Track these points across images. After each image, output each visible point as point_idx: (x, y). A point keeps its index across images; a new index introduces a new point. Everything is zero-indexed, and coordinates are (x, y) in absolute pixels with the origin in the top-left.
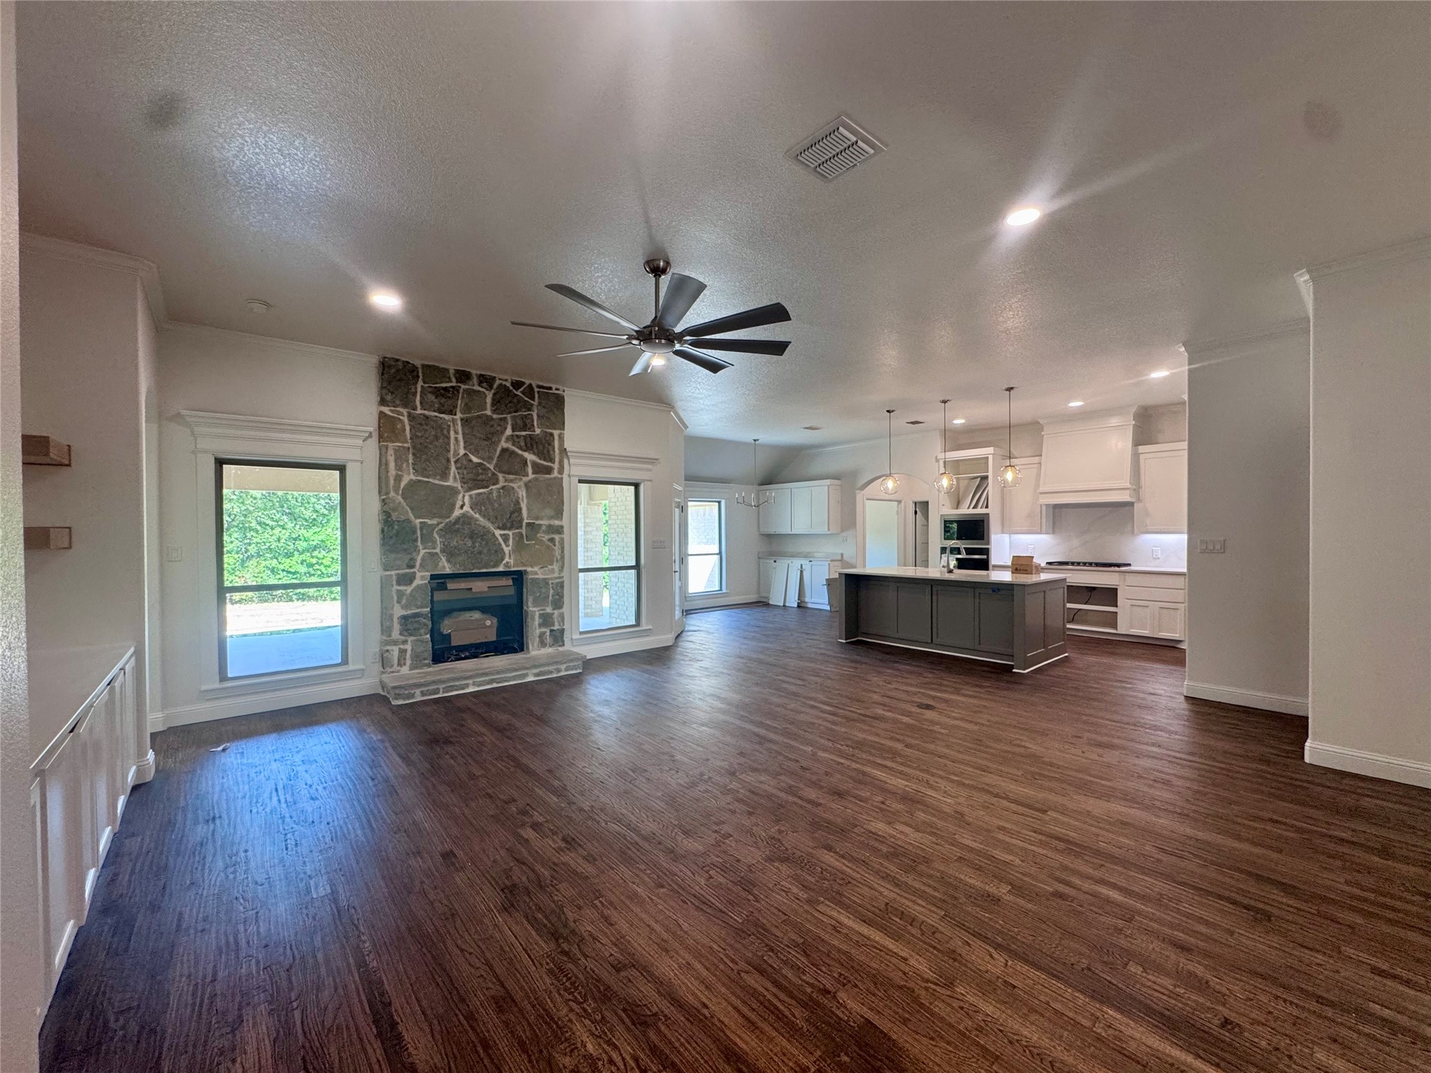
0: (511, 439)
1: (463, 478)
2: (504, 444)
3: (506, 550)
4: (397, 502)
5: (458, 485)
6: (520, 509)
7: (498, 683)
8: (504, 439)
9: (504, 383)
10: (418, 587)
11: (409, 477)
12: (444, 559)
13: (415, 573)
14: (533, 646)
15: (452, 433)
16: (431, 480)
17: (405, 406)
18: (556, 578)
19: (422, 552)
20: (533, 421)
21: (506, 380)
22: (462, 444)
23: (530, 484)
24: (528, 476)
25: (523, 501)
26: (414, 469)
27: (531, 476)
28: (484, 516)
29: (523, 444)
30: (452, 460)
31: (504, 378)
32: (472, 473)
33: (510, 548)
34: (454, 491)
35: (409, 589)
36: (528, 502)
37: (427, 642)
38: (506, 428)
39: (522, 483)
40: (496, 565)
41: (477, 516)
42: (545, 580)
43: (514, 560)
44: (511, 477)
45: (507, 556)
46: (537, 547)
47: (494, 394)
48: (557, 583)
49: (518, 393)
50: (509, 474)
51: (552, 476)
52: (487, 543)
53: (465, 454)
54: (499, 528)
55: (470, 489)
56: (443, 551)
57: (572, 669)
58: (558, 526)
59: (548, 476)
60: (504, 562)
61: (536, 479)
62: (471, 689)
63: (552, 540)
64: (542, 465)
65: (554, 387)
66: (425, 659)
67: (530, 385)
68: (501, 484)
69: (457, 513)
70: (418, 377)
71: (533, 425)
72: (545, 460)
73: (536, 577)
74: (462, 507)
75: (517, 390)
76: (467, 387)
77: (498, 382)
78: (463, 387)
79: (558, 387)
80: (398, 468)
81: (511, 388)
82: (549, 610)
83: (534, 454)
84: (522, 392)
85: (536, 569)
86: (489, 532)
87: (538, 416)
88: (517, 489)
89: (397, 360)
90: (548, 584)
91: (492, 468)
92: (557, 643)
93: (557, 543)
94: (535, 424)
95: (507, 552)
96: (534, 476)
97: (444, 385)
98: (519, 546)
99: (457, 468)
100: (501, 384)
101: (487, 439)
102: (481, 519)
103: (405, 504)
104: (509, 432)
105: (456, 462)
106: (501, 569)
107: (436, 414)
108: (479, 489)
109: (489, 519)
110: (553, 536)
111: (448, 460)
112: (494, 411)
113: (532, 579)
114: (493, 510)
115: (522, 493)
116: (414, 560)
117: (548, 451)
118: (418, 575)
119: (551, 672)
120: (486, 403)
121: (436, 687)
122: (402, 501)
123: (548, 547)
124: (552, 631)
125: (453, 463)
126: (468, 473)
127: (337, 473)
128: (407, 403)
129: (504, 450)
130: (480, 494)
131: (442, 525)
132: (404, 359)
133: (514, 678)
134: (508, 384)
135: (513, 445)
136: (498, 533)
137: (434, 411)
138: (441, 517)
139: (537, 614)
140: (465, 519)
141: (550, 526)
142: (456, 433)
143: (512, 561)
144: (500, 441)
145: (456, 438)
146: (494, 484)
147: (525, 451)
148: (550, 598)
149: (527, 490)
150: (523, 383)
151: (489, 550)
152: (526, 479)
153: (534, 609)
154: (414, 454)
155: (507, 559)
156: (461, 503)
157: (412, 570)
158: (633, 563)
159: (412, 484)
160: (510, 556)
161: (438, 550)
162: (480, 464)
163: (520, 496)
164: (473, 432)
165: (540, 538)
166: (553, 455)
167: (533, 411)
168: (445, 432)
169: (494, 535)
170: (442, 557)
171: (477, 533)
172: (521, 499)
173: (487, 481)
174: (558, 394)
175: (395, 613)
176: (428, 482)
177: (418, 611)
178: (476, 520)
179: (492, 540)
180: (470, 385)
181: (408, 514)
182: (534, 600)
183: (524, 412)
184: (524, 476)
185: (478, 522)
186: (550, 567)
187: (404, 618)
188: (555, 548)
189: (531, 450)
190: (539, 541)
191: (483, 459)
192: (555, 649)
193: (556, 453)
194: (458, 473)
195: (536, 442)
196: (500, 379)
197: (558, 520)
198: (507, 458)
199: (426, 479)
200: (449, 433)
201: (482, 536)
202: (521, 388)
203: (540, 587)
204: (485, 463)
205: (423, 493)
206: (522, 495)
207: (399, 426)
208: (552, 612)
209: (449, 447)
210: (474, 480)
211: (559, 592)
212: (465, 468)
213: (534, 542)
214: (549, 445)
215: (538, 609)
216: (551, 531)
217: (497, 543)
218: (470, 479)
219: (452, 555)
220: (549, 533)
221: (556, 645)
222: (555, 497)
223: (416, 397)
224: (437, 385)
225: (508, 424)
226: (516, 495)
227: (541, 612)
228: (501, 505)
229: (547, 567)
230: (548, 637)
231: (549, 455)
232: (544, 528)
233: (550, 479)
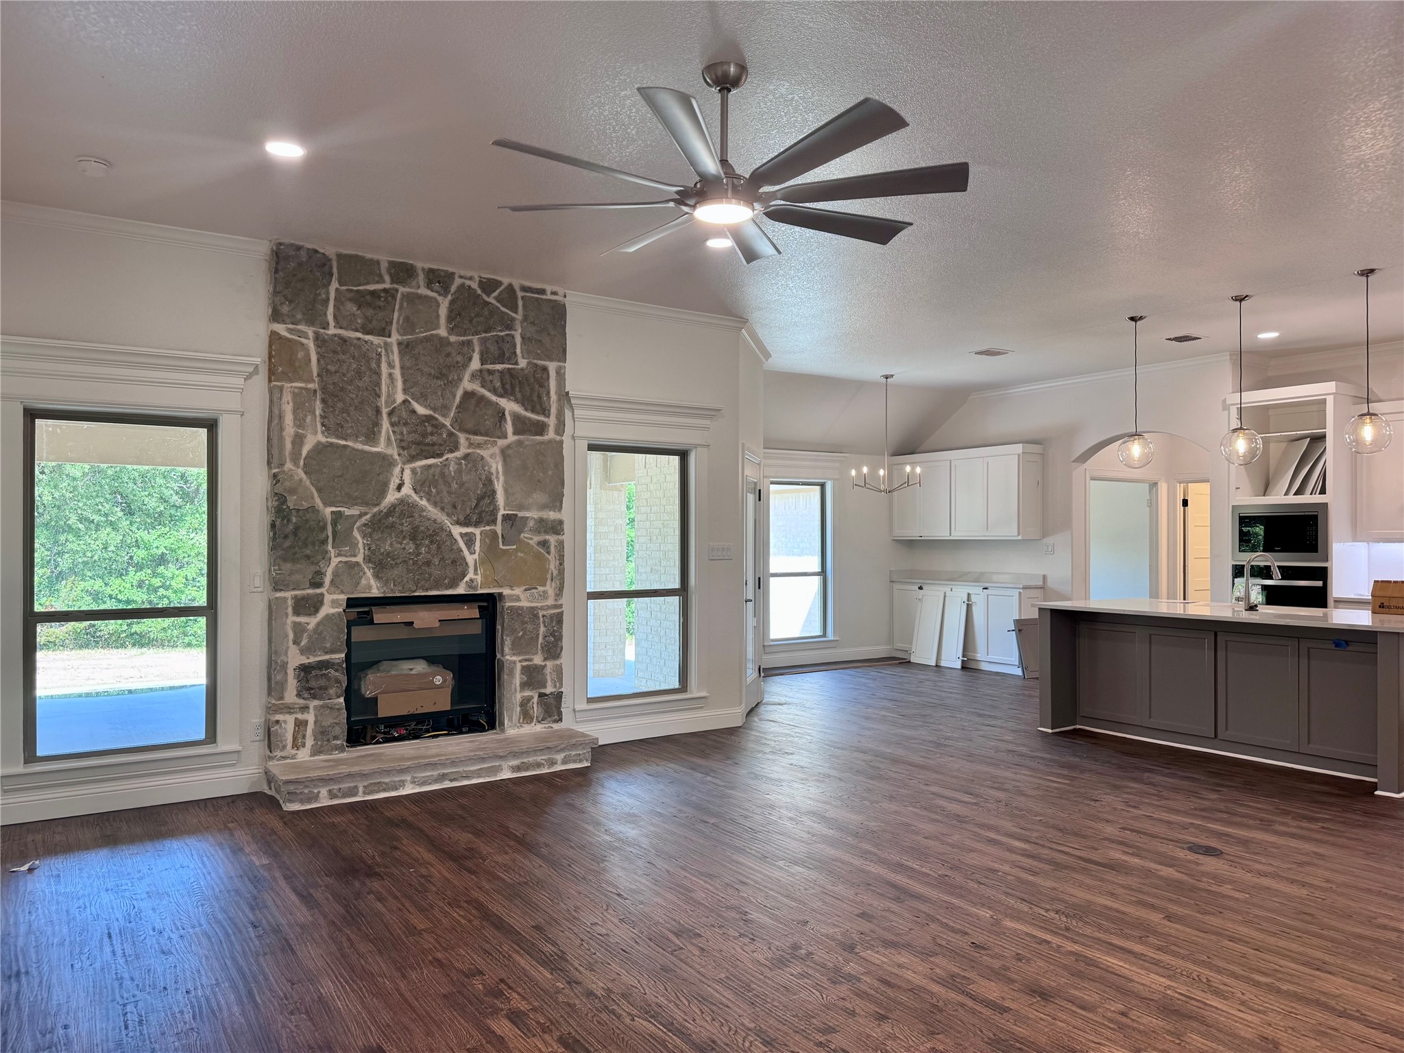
0: (479, 375)
1: (401, 440)
2: (467, 384)
3: (470, 559)
4: (296, 478)
5: (393, 452)
6: (494, 492)
7: (451, 780)
8: (467, 377)
9: (468, 282)
10: (328, 617)
11: (315, 437)
12: (369, 573)
13: (322, 595)
14: (510, 719)
15: (384, 366)
16: (350, 443)
17: (311, 322)
18: (549, 607)
19: (335, 561)
20: (514, 346)
21: (471, 278)
22: (399, 384)
23: (510, 452)
24: (506, 438)
25: (497, 478)
26: (323, 425)
27: (511, 438)
28: (435, 504)
29: (498, 384)
30: (385, 411)
31: (469, 275)
32: (415, 432)
33: (476, 556)
34: (385, 462)
35: (312, 621)
36: (506, 482)
37: (339, 710)
38: (470, 359)
39: (496, 450)
40: (454, 583)
41: (424, 502)
42: (532, 609)
43: (485, 577)
44: (479, 439)
45: (471, 570)
46: (520, 554)
47: (452, 302)
48: (552, 616)
49: (491, 300)
50: (475, 433)
51: (546, 438)
52: (439, 548)
53: (405, 401)
54: (458, 523)
55: (413, 458)
56: (368, 559)
57: (575, 761)
58: (554, 521)
59: (538, 438)
60: (467, 579)
61: (519, 443)
62: (409, 790)
63: (544, 544)
64: (529, 419)
65: (549, 288)
66: (336, 738)
67: (510, 285)
68: (463, 450)
69: (391, 497)
70: (331, 275)
71: (515, 353)
72: (533, 411)
73: (518, 604)
74: (399, 488)
75: (488, 296)
76: (407, 290)
77: (458, 282)
78: (402, 289)
79: (555, 289)
80: (299, 422)
81: (479, 292)
82: (538, 660)
83: (516, 401)
84: (496, 298)
85: (518, 591)
86: (442, 529)
87: (523, 338)
88: (489, 459)
89: (299, 248)
90: (536, 616)
91: (448, 424)
92: (550, 716)
93: (552, 549)
94: (518, 351)
95: (471, 563)
96: (516, 438)
97: (372, 287)
98: (491, 552)
99: (392, 425)
100: (463, 285)
101: (441, 376)
102: (430, 508)
103: (308, 483)
104: (475, 364)
105: (390, 414)
106: (461, 590)
107: (359, 335)
108: (427, 458)
109: (443, 509)
110: (547, 537)
111: (378, 411)
112: (451, 331)
113: (511, 608)
114: (449, 493)
115: (496, 466)
116: (320, 574)
117: (539, 397)
118: (328, 598)
119: (539, 765)
120: (438, 316)
121: (352, 785)
122: (303, 476)
123: (539, 556)
124: (541, 695)
125: (385, 416)
126: (409, 433)
127: (203, 432)
128: (314, 316)
129: (468, 395)
130: (430, 466)
131: (368, 517)
132: (310, 246)
133: (479, 773)
134: (475, 285)
135: (483, 386)
136: (457, 531)
137: (356, 330)
138: (366, 504)
139: (519, 666)
140: (404, 508)
141: (541, 521)
142: (391, 365)
143: (479, 578)
144: (460, 380)
145: (390, 375)
146: (451, 451)
147: (501, 396)
148: (541, 640)
149: (505, 461)
150: (499, 283)
151: (442, 559)
152: (502, 443)
153: (514, 658)
154: (323, 401)
155: (470, 575)
156: (398, 481)
157: (318, 591)
158: (676, 584)
159: (319, 449)
160: (476, 570)
161: (359, 558)
162: (429, 419)
163: (493, 470)
164: (417, 365)
165: (526, 540)
166: (547, 404)
167: (516, 330)
168: (374, 365)
169: (450, 534)
170: (366, 570)
171: (422, 532)
172: (495, 475)
173: (441, 445)
174: (556, 301)
175: (289, 660)
176: (345, 447)
177: (327, 657)
178: (422, 510)
179: (448, 543)
180: (413, 287)
181: (313, 498)
182: (513, 643)
183: (500, 331)
184: (499, 438)
185: (425, 514)
186: (541, 589)
187: (305, 669)
188: (549, 557)
189: (511, 395)
190: (523, 545)
191: (434, 409)
192: (547, 726)
193: (552, 399)
194: (394, 432)
195: (520, 382)
196: (461, 277)
197: (554, 511)
198: (472, 408)
199: (343, 442)
200: (379, 366)
201: (431, 536)
202: (495, 291)
203: (524, 623)
204: (436, 416)
205: (338, 464)
206: (497, 468)
207: (300, 355)
208: (543, 664)
209: (380, 389)
210: (418, 444)
211: (554, 631)
212: (405, 424)
213: (515, 547)
214: (541, 386)
215: (521, 658)
216: (543, 530)
217: (455, 547)
218: (413, 443)
219: (383, 568)
220: (539, 532)
221: (549, 719)
222: (550, 473)
223: (327, 307)
224: (361, 288)
225: (473, 351)
226: (486, 468)
227: (525, 664)
228: (462, 485)
229: (536, 588)
230: (535, 706)
231: (541, 404)
232: (531, 524)
233: (543, 443)
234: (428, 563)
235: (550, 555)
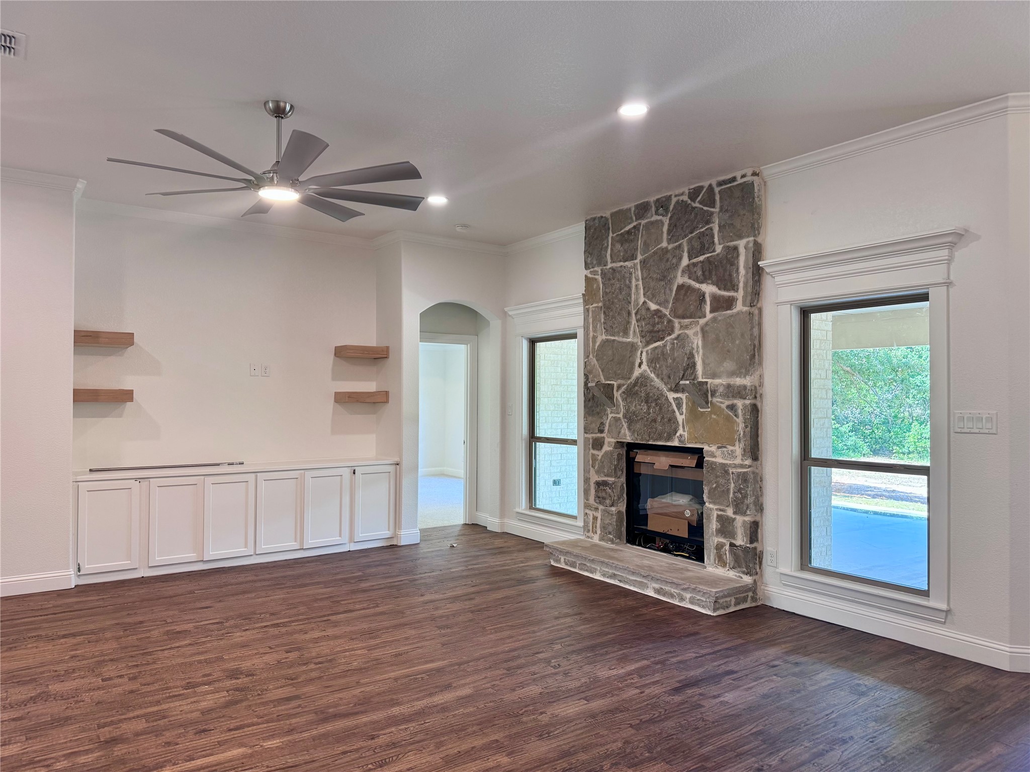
0: (689, 270)
1: (642, 331)
2: (681, 279)
3: (680, 418)
4: (592, 364)
5: (637, 340)
6: (694, 364)
8: (679, 274)
9: (681, 198)
10: (606, 453)
11: (602, 337)
12: (625, 425)
13: (604, 438)
14: (709, 558)
15: (634, 280)
16: (616, 338)
17: (599, 264)
18: (736, 466)
19: (610, 416)
20: (713, 237)
21: (682, 194)
22: (642, 291)
23: (707, 328)
24: (705, 317)
25: (698, 352)
26: (605, 328)
27: (709, 316)
28: (658, 376)
29: (700, 273)
30: (634, 312)
31: (680, 192)
32: (649, 323)
33: (683, 417)
34: (633, 347)
35: (600, 454)
36: (704, 354)
37: (612, 515)
38: (681, 258)
39: (698, 328)
40: (669, 438)
41: (652, 375)
42: (723, 466)
43: (689, 433)
44: (687, 321)
45: (681, 428)
46: (714, 416)
47: (670, 219)
48: (739, 474)
49: (697, 205)
50: (684, 318)
51: (735, 311)
52: (661, 409)
53: (645, 302)
54: (671, 390)
55: (648, 343)
56: (625, 416)
57: (699, 605)
58: (739, 386)
59: (729, 312)
60: (678, 434)
61: (714, 320)
63: (732, 407)
64: (723, 296)
65: (738, 174)
66: (610, 533)
67: (710, 185)
68: (677, 332)
69: (637, 372)
70: (609, 229)
71: (713, 242)
72: (725, 289)
73: (713, 459)
74: (640, 366)
75: (694, 202)
76: (646, 221)
77: (674, 200)
78: (643, 222)
79: (743, 172)
80: (595, 331)
81: (689, 201)
82: (730, 512)
83: (713, 284)
84: (700, 203)
85: (713, 448)
86: (662, 395)
87: (720, 227)
88: (692, 337)
89: (594, 219)
90: (727, 472)
91: (668, 313)
92: (739, 567)
93: (740, 412)
94: (716, 240)
95: (680, 423)
96: (712, 315)
97: (627, 228)
98: (694, 416)
99: (638, 321)
100: (677, 202)
101: (663, 279)
102: (656, 379)
103: (598, 366)
104: (685, 262)
105: (636, 314)
106: (676, 443)
107: (622, 264)
108: (655, 342)
109: (662, 379)
110: (735, 401)
111: (629, 313)
112: (669, 243)
113: (707, 461)
114: (667, 367)
115: (697, 341)
116: (602, 424)
117: (730, 275)
118: (607, 440)
119: (673, 596)
120: (662, 232)
122: (596, 362)
123: (728, 418)
124: (732, 545)
125: (634, 315)
126: (646, 325)
128: (601, 262)
129: (681, 287)
130: (656, 348)
131: (625, 386)
132: (599, 215)
134: (685, 198)
135: (690, 278)
136: (671, 396)
137: (620, 261)
138: (623, 378)
139: (715, 514)
140: (643, 380)
141: (729, 386)
142: (637, 280)
143: (686, 434)
144: (675, 277)
145: (636, 286)
146: (670, 334)
147: (702, 283)
148: (731, 495)
149: (703, 337)
150: (702, 187)
151: (663, 418)
152: (702, 321)
153: (711, 506)
154: (605, 314)
155: (680, 432)
156: (639, 361)
157: (602, 435)
159: (605, 343)
160: (683, 427)
161: (621, 416)
162: (658, 311)
163: (695, 346)
164: (649, 274)
165: (718, 404)
166: (736, 279)
167: (713, 223)
168: (628, 282)
169: (667, 399)
170: (624, 423)
171: (651, 397)
172: (696, 349)
173: (663, 331)
174: (745, 182)
175: (591, 477)
176: (614, 340)
177: (605, 479)
178: (652, 381)
179: (666, 406)
180: (648, 218)
181: (599, 376)
182: (709, 493)
183: (702, 228)
184: (700, 318)
185: (653, 383)
186: (730, 448)
187: (598, 484)
188: (737, 420)
189: (709, 279)
190: (716, 410)
191: (660, 304)
192: (738, 574)
193: (741, 274)
194: (638, 326)
195: (716, 266)
196: (676, 196)
197: (740, 377)
198: (682, 297)
199: (613, 338)
200: (630, 282)
201: (656, 400)
202: (699, 196)
203: (717, 477)
204: (661, 309)
205: (610, 352)
206: (697, 343)
207: (595, 286)
208: (734, 516)
209: (631, 298)
210: (651, 332)
211: (741, 488)
212: (644, 319)
213: (709, 410)
214: (732, 264)
215: (716, 507)
216: (730, 395)
217: (670, 409)
218: (648, 332)
219: (631, 422)
220: (728, 397)
221: (739, 569)
222: (737, 342)
223: (607, 252)
224: (622, 231)
225: (683, 252)
226: (690, 345)
227: (720, 513)
228: (674, 360)
229: (725, 447)
230: (727, 552)
231: (731, 281)
232: (721, 389)
233: (732, 316)
234: (655, 421)
235: (738, 418)
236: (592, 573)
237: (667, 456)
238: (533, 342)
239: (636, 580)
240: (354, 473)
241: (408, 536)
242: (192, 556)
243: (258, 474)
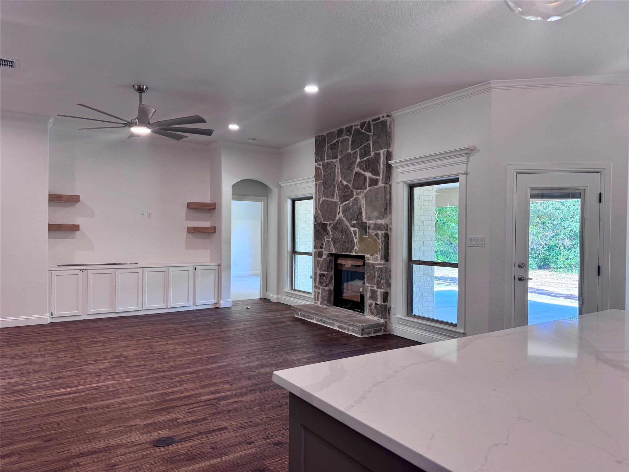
0: (360, 165)
1: (340, 196)
2: (357, 169)
3: (356, 241)
4: (318, 213)
5: (338, 200)
6: (362, 213)
8: (356, 166)
10: (324, 259)
11: (323, 199)
12: (332, 245)
13: (323, 251)
14: (366, 311)
15: (337, 169)
17: (321, 160)
18: (378, 264)
19: (326, 240)
20: (370, 148)
21: (357, 125)
22: (340, 175)
23: (367, 195)
24: (366, 189)
25: (363, 207)
26: (324, 194)
28: (346, 219)
29: (364, 166)
31: (356, 125)
33: (357, 240)
34: (336, 203)
35: (321, 260)
36: (366, 208)
37: (326, 291)
38: (356, 159)
39: (364, 195)
40: (351, 251)
41: (344, 219)
42: (373, 264)
43: (359, 248)
44: (359, 191)
45: (356, 245)
46: (369, 240)
47: (352, 138)
48: (379, 268)
49: (363, 131)
50: (357, 189)
51: (378, 186)
52: (347, 236)
53: (341, 181)
54: (352, 226)
55: (342, 202)
56: (332, 240)
58: (380, 224)
59: (376, 186)
60: (355, 249)
61: (370, 190)
63: (377, 235)
64: (374, 178)
65: (381, 116)
66: (325, 301)
67: (369, 121)
68: (355, 196)
69: (338, 217)
70: (326, 142)
71: (370, 150)
72: (375, 175)
73: (369, 261)
74: (339, 214)
76: (342, 138)
77: (354, 128)
78: (341, 139)
79: (383, 115)
80: (319, 195)
81: (360, 129)
82: (375, 288)
83: (370, 172)
84: (365, 130)
85: (369, 256)
86: (348, 229)
87: (373, 143)
88: (361, 199)
89: (319, 136)
90: (374, 267)
91: (351, 187)
92: (379, 315)
93: (380, 237)
95: (356, 243)
96: (369, 188)
97: (334, 142)
98: (361, 239)
99: (338, 190)
100: (355, 129)
101: (349, 169)
102: (346, 221)
103: (321, 214)
104: (358, 160)
105: (337, 187)
106: (354, 254)
107: (331, 160)
108: (346, 201)
109: (348, 221)
110: (378, 232)
111: (334, 186)
112: (351, 150)
113: (366, 262)
114: (350, 214)
115: (363, 201)
116: (322, 244)
117: (377, 168)
118: (324, 253)
120: (349, 145)
122: (320, 211)
123: (375, 240)
124: (376, 304)
126: (342, 192)
129: (356, 173)
130: (346, 204)
131: (333, 224)
132: (321, 134)
134: (358, 127)
135: (360, 169)
136: (352, 229)
137: (331, 159)
138: (331, 220)
139: (369, 288)
140: (340, 221)
141: (375, 224)
142: (338, 169)
143: (358, 249)
144: (354, 168)
145: (338, 172)
146: (352, 198)
147: (365, 171)
148: (376, 279)
149: (366, 199)
150: (365, 122)
151: (348, 241)
152: (365, 191)
153: (368, 285)
154: (324, 186)
155: (356, 248)
156: (339, 211)
157: (322, 250)
159: (323, 202)
161: (330, 240)
162: (347, 185)
163: (362, 204)
164: (343, 166)
165: (371, 233)
166: (379, 170)
167: (370, 141)
168: (334, 170)
169: (350, 231)
170: (332, 244)
171: (343, 230)
172: (362, 205)
173: (349, 196)
174: (383, 120)
175: (317, 272)
176: (328, 200)
177: (323, 272)
178: (344, 222)
179: (350, 234)
180: (342, 137)
181: (321, 219)
182: (367, 277)
183: (365, 143)
184: (364, 189)
185: (344, 223)
186: (376, 255)
187: (320, 275)
188: (379, 241)
189: (368, 169)
190: (370, 236)
191: (347, 182)
192: (378, 318)
193: (381, 167)
194: (338, 193)
195: (371, 163)
196: (354, 126)
197: (380, 220)
198: (357, 178)
199: (327, 199)
200: (335, 170)
201: (345, 231)
202: (364, 126)
203: (370, 270)
204: (348, 184)
205: (326, 207)
206: (363, 202)
207: (319, 172)
208: (377, 290)
209: (335, 178)
210: (344, 196)
211: (380, 275)
212: (341, 189)
213: (367, 236)
214: (378, 162)
215: (370, 285)
216: (376, 229)
217: (351, 236)
218: (343, 196)
219: (335, 243)
220: (375, 230)
221: (378, 316)
222: (379, 202)
223: (325, 154)
224: (332, 143)
225: (358, 155)
226: (360, 203)
227: (371, 288)
228: (353, 211)
229: (374, 255)
230: (374, 308)
231: (377, 171)
232: (372, 226)
233: (377, 189)
234: (345, 242)
235: (379, 240)
236: (312, 319)
237: (351, 260)
238: (294, 201)
239: (330, 322)
240: (196, 269)
241: (224, 303)
242: (109, 310)
243: (144, 269)
